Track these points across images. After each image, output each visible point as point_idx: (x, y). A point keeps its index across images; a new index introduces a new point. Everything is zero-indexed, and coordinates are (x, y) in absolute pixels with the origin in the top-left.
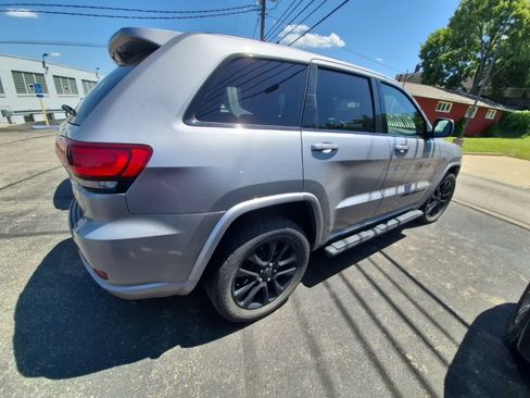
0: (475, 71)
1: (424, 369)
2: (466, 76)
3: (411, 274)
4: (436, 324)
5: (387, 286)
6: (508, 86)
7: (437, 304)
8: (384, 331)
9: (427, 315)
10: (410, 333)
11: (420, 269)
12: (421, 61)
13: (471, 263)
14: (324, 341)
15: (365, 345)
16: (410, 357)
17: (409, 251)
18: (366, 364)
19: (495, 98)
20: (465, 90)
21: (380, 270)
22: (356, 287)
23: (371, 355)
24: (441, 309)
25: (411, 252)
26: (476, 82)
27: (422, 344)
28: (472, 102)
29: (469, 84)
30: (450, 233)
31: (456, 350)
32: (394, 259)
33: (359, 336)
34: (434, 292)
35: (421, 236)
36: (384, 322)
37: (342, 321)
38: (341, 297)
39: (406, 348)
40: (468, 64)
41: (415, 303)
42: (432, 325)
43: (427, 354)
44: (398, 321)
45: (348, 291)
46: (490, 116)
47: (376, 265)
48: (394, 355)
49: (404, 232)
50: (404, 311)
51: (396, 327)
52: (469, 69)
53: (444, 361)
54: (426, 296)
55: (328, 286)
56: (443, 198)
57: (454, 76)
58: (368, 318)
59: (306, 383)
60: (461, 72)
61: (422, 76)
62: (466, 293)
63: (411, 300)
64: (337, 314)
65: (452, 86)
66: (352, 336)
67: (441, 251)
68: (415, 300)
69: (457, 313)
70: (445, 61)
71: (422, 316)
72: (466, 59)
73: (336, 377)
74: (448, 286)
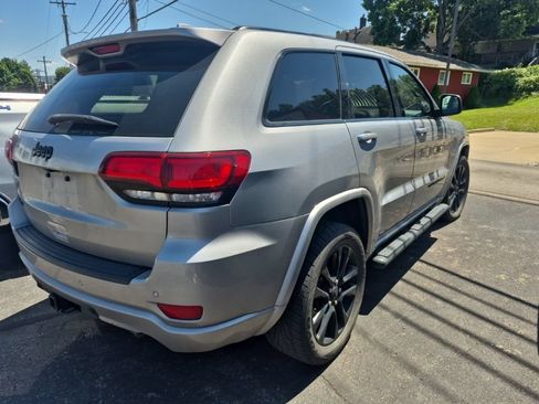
0: (435, 23)
1: (517, 352)
2: (426, 31)
3: (463, 275)
4: (508, 313)
5: (446, 293)
6: (477, 39)
7: (502, 297)
8: (466, 332)
9: (496, 308)
10: (490, 326)
11: (469, 268)
12: (366, 13)
13: (512, 252)
14: (414, 359)
15: (456, 349)
16: (501, 347)
17: (448, 253)
18: (465, 365)
19: (467, 57)
20: (428, 49)
21: (430, 278)
22: (416, 301)
23: (466, 355)
24: (506, 299)
25: (451, 254)
26: (439, 38)
27: (504, 333)
28: (443, 65)
29: (431, 40)
30: (480, 227)
31: (536, 329)
32: (438, 264)
33: (445, 344)
34: (493, 286)
35: (452, 235)
36: (461, 325)
37: (421, 336)
38: (405, 314)
39: (493, 341)
40: (425, 14)
41: (480, 301)
42: (506, 315)
43: (514, 340)
44: (473, 320)
45: (409, 307)
46: (466, 81)
47: (423, 275)
48: (486, 349)
49: (433, 235)
50: (474, 310)
51: (475, 325)
52: (428, 22)
53: (531, 341)
54: (487, 292)
55: (385, 308)
56: (461, 187)
57: (412, 31)
58: (444, 325)
59: (420, 397)
60: (419, 25)
61: (372, 33)
62: (521, 280)
63: (476, 299)
64: (412, 331)
65: (412, 45)
66: (438, 345)
67: (480, 246)
68: (480, 297)
69: (522, 298)
70: (398, 12)
71: (493, 310)
72: (421, 8)
73: (445, 383)
74: (503, 277)
